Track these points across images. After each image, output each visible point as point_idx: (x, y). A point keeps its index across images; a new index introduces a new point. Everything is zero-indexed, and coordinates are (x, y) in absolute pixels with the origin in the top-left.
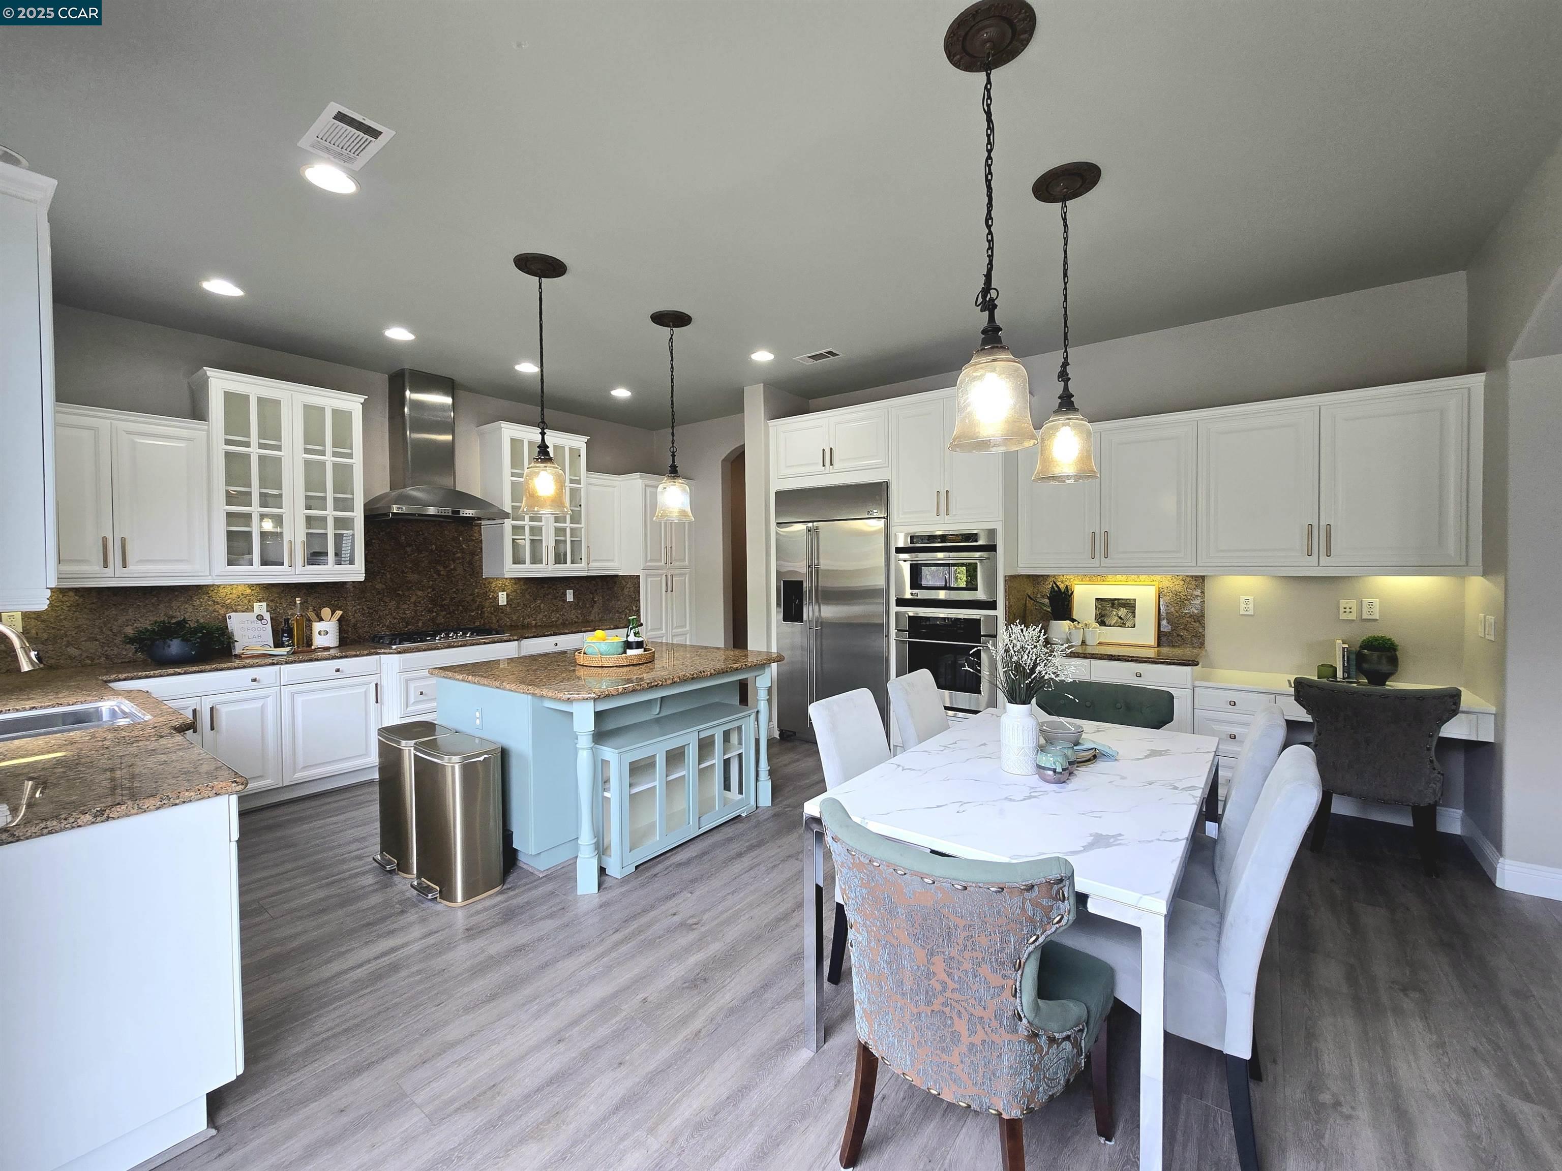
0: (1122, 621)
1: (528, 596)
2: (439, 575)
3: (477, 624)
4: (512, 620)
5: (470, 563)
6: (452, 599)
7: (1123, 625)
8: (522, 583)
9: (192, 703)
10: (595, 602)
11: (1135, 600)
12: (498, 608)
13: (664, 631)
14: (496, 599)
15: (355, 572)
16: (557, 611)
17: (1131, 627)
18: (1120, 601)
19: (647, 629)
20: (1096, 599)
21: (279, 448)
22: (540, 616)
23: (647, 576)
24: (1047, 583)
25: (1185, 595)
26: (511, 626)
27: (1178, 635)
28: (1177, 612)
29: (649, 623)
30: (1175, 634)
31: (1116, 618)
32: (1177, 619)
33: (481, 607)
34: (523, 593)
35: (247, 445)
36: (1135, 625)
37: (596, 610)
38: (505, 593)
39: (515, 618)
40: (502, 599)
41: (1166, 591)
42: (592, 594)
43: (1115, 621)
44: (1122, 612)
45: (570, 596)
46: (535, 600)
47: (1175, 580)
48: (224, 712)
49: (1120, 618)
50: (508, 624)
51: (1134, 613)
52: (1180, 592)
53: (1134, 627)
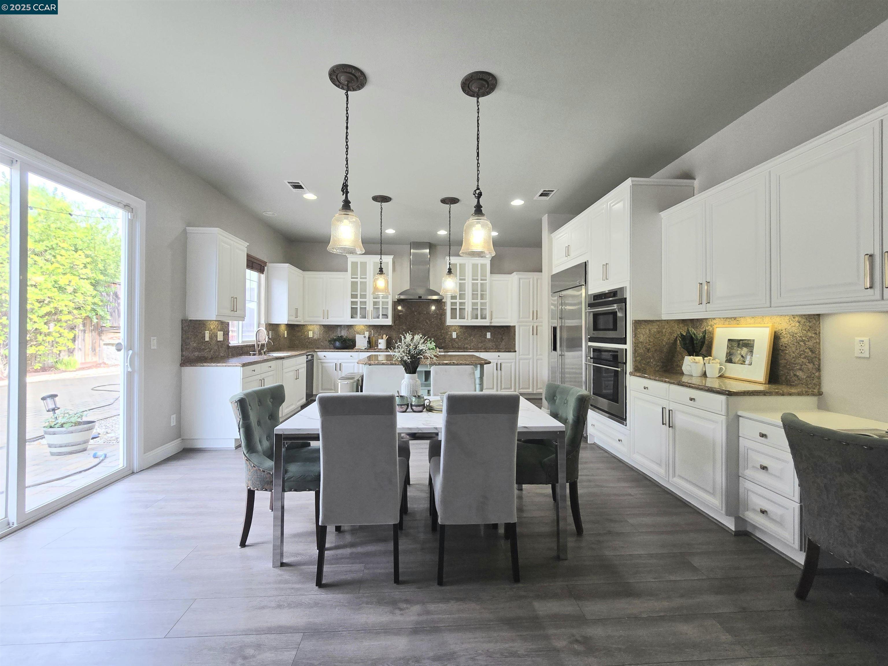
0: (743, 360)
1: (466, 334)
2: (427, 324)
3: (443, 345)
4: (458, 345)
5: (440, 319)
6: (432, 334)
7: (743, 363)
8: (464, 328)
9: (336, 361)
10: (503, 339)
11: (754, 340)
12: (453, 340)
13: (531, 356)
14: (451, 335)
15: (389, 322)
16: (482, 342)
17: (749, 365)
18: (744, 342)
19: (519, 353)
20: (729, 340)
21: (366, 278)
22: (473, 344)
23: (519, 326)
24: (702, 327)
25: (801, 337)
26: (458, 348)
27: (795, 375)
28: (794, 353)
29: (521, 351)
30: (792, 374)
31: (740, 357)
32: (794, 359)
33: (444, 338)
34: (464, 333)
35: (357, 278)
36: (751, 363)
37: (503, 343)
38: (456, 333)
39: (460, 344)
40: (454, 335)
41: (784, 333)
42: (501, 335)
43: (738, 359)
44: (744, 351)
45: (489, 335)
46: (470, 337)
47: (792, 322)
48: (343, 365)
49: (742, 356)
50: (457, 347)
51: (752, 352)
52: (796, 334)
53: (751, 365)
